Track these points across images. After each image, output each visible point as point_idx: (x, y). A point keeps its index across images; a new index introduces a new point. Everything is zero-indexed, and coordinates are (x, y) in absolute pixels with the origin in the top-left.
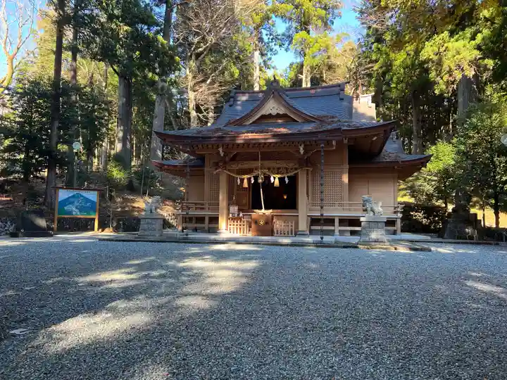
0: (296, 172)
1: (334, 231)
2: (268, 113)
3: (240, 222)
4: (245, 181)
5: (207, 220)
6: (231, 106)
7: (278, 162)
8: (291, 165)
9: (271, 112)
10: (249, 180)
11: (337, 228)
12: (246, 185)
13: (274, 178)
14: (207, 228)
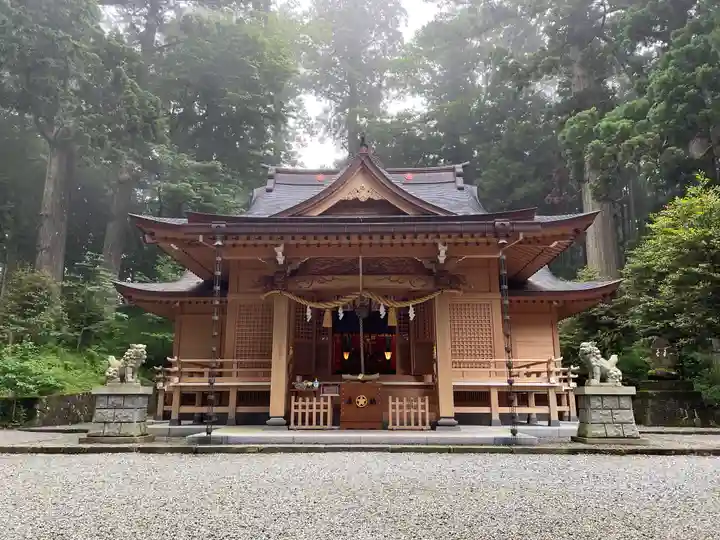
0: (432, 297)
1: (490, 415)
2: (351, 198)
3: (318, 400)
4: (328, 316)
5: (233, 398)
6: (269, 191)
7: (393, 278)
8: (418, 285)
9: (357, 195)
10: (335, 313)
11: (496, 410)
12: (327, 323)
13: (387, 309)
14: (232, 416)
